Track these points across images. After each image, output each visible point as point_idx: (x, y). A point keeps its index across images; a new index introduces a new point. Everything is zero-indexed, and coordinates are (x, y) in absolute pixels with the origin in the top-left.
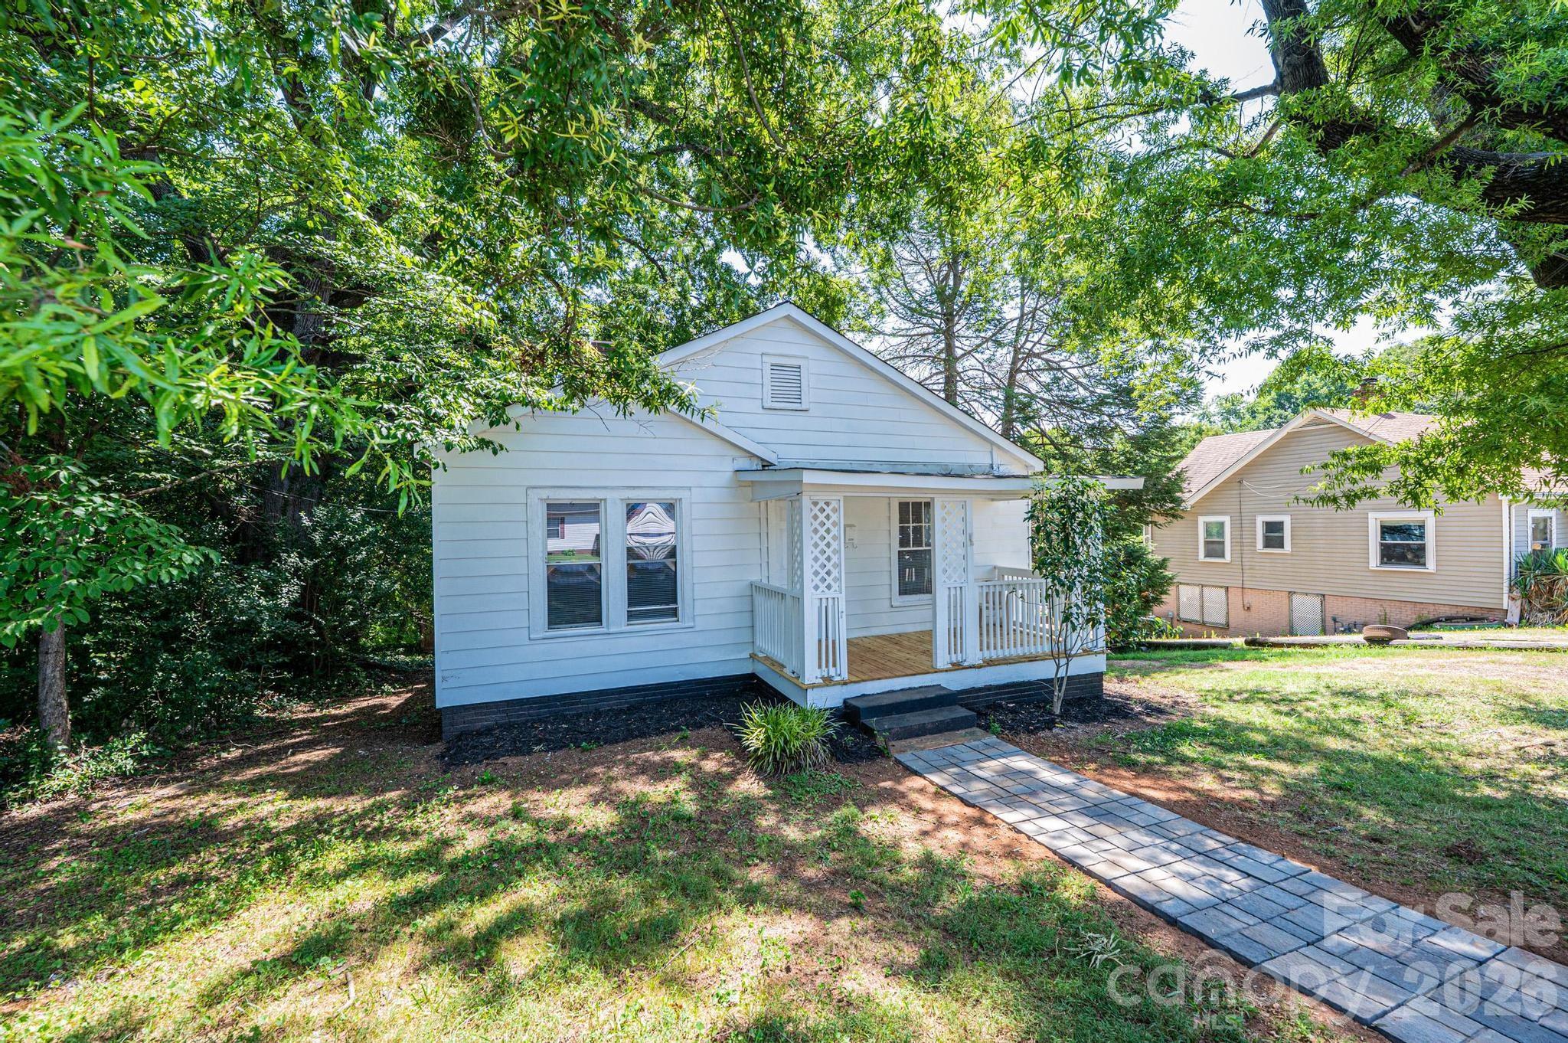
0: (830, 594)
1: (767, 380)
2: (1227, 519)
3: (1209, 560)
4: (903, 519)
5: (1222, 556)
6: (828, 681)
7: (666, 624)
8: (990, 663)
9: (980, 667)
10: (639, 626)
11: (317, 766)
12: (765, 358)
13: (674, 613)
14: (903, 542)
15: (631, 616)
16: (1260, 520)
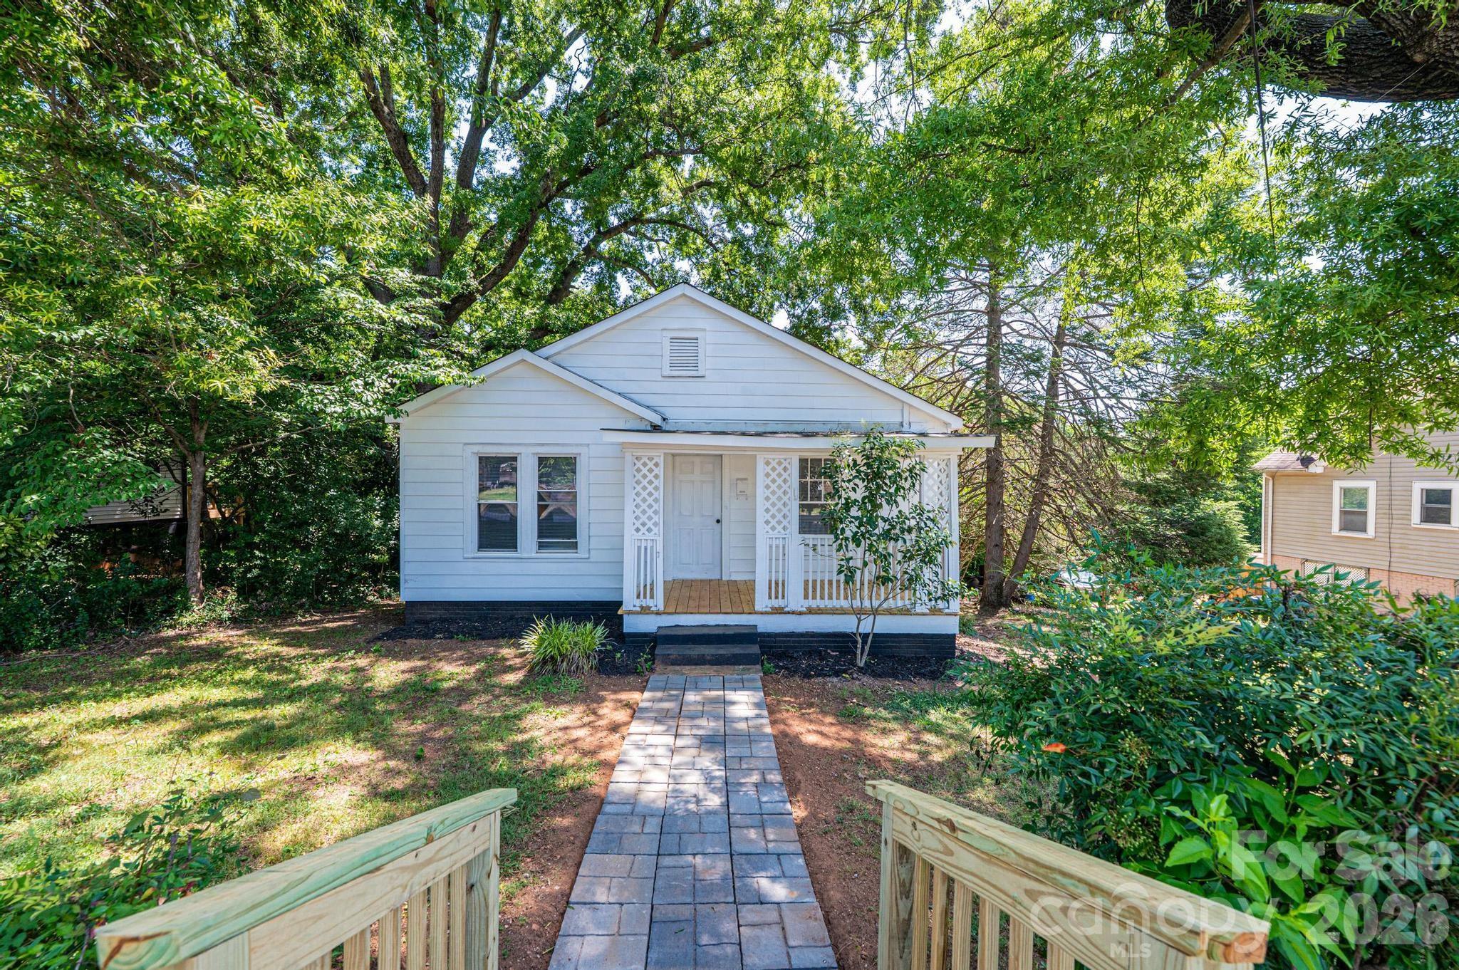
0: (650, 536)
1: (667, 352)
2: (1371, 485)
3: (1344, 534)
4: (802, 475)
5: (1364, 530)
6: (645, 610)
7: (569, 554)
8: (810, 611)
9: (800, 613)
10: (546, 554)
11: (333, 630)
12: (665, 333)
13: (574, 546)
14: (803, 495)
15: (541, 546)
16: (1418, 487)
